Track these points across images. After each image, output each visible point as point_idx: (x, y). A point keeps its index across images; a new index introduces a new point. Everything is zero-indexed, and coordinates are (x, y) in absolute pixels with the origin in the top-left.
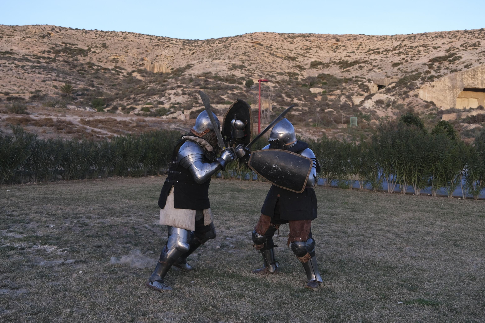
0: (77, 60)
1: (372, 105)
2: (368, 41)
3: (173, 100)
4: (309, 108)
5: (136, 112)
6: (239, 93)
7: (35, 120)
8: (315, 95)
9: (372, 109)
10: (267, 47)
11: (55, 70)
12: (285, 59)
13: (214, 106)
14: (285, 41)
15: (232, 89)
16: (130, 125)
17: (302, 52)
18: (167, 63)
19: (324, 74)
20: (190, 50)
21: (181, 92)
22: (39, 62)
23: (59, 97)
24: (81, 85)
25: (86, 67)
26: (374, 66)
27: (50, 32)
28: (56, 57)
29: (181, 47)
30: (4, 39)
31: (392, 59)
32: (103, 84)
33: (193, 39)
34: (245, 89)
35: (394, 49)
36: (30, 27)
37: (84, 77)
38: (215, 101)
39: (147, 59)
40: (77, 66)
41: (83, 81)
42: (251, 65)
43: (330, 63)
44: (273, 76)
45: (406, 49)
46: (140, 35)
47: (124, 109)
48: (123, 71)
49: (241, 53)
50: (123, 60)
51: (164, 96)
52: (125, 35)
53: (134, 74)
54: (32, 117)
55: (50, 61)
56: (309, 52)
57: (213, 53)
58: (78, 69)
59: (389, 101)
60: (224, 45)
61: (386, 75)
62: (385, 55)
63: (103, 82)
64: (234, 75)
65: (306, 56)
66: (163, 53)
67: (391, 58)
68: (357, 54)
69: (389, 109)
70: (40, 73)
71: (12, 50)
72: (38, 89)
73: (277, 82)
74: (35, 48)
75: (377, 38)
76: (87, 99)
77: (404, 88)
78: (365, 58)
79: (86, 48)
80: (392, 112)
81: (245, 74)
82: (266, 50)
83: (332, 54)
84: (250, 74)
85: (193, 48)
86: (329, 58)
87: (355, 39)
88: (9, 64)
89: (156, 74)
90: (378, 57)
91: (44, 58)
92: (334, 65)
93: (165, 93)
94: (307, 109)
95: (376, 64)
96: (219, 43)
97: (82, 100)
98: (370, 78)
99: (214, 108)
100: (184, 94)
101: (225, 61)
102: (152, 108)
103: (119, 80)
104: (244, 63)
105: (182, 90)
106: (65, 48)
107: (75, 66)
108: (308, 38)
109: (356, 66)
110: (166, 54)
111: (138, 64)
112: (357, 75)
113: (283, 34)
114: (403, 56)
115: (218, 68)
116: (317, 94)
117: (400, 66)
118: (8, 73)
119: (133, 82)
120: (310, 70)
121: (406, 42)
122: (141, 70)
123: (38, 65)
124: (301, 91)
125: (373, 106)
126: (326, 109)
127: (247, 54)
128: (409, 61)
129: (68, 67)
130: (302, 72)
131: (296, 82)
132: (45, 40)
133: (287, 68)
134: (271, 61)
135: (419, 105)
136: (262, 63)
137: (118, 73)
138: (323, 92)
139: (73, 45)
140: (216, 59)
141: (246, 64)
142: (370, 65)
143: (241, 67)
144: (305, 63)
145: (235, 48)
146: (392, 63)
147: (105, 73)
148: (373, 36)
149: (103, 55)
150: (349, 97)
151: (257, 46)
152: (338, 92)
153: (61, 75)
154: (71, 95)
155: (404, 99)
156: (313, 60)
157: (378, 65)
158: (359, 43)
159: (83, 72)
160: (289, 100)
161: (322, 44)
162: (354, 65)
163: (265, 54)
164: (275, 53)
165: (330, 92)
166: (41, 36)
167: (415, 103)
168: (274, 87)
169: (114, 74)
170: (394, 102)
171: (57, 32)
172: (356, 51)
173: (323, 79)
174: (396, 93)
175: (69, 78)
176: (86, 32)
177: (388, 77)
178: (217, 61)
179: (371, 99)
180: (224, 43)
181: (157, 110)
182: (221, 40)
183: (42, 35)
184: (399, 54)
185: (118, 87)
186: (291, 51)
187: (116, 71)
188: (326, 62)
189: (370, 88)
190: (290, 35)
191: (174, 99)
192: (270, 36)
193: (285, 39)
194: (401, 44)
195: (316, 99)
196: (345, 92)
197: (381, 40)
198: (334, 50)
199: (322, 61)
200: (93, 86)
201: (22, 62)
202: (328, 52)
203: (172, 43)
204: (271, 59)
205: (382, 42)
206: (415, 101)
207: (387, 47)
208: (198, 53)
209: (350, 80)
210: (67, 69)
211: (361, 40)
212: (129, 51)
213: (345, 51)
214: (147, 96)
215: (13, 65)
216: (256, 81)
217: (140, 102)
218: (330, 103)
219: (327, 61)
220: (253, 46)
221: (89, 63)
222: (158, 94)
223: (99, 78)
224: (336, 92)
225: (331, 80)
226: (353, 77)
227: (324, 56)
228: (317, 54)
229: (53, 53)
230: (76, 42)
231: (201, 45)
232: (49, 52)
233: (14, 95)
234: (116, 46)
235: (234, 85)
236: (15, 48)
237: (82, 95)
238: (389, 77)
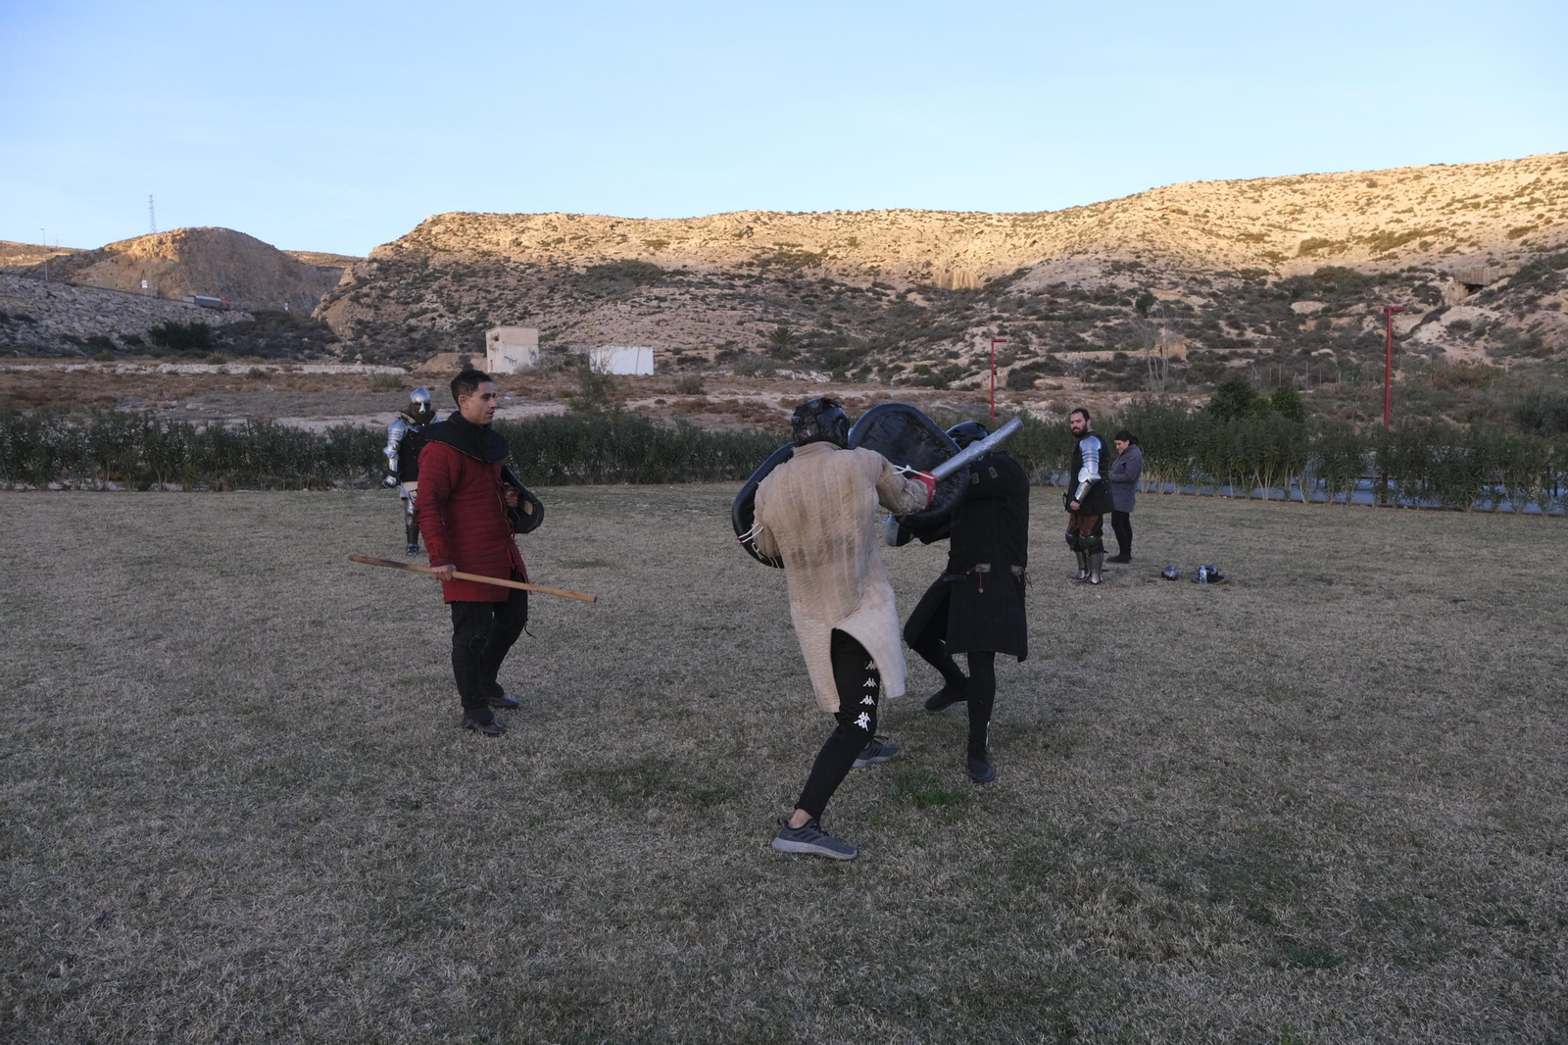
0: (800, 276)
1: (1437, 334)
2: (1454, 178)
3: (978, 349)
4: (1277, 350)
5: (904, 377)
6: (1118, 325)
7: (713, 404)
8: (1302, 318)
9: (1435, 342)
10: (1197, 215)
11: (762, 299)
12: (1239, 241)
13: (1058, 355)
14: (1241, 199)
15: (1105, 317)
16: (861, 405)
17: (1281, 219)
18: (978, 267)
19: (1331, 268)
20: (1027, 236)
21: (995, 330)
22: (732, 287)
23: (767, 352)
24: (808, 326)
25: (818, 287)
26: (1461, 240)
27: (751, 225)
28: (762, 273)
29: (1009, 230)
30: (671, 247)
31: (1509, 219)
32: (849, 322)
33: (1035, 211)
34: (1134, 315)
35: (1519, 195)
36: (715, 218)
37: (814, 310)
38: (1064, 345)
39: (935, 262)
40: (800, 288)
41: (812, 318)
42: (1154, 261)
43: (1348, 241)
44: (1205, 282)
45: (1550, 191)
46: (925, 213)
47: (882, 369)
48: (888, 292)
49: (1134, 236)
50: (890, 268)
51: (962, 340)
52: (893, 217)
53: (911, 297)
54: (710, 398)
55: (752, 283)
56: (1297, 219)
57: (1073, 240)
58: (803, 293)
59: (1485, 323)
60: (1100, 221)
61: (1488, 261)
62: (1492, 209)
63: (849, 316)
64: (1113, 286)
65: (1290, 230)
66: (972, 247)
67: (1507, 217)
68: (1419, 213)
69: (1480, 343)
70: (733, 309)
71: (685, 266)
72: (730, 339)
73: (1214, 295)
74: (725, 258)
75: (1477, 169)
76: (818, 352)
77: (1528, 288)
78: (1438, 221)
79: (819, 251)
80: (1485, 348)
81: (1140, 283)
82: (1193, 224)
83: (1356, 219)
84: (1152, 280)
85: (1034, 231)
86: (1348, 228)
87: (1418, 178)
88: (680, 294)
89: (956, 292)
90: (1473, 217)
91: (741, 277)
92: (1357, 243)
93: (964, 335)
94: (1270, 351)
95: (1465, 235)
96: (1089, 216)
97: (808, 355)
98: (1447, 269)
99: (1058, 361)
100: (1002, 333)
101: (1098, 256)
102: (935, 365)
103: (881, 311)
104: (1139, 257)
105: (1000, 326)
106: (781, 254)
107: (797, 289)
108: (1297, 187)
109: (1415, 244)
110: (977, 249)
111: (919, 275)
112: (1414, 264)
113: (1236, 182)
114: (1539, 209)
115: (1080, 274)
116: (1307, 316)
117: (1530, 235)
118: (681, 311)
119: (907, 314)
120: (1299, 261)
121: (1553, 174)
122: (925, 286)
123: (731, 292)
124: (1269, 311)
125: (1441, 336)
126: (1316, 350)
127: (1148, 237)
128: (1555, 221)
129: (785, 292)
130: (1278, 266)
131: (1258, 291)
132: (743, 242)
133: (1241, 259)
134: (1203, 248)
135: (1558, 330)
136: (1182, 253)
137: (879, 296)
138: (1324, 310)
139: (794, 246)
140: (1079, 253)
141: (1144, 260)
142: (1450, 239)
143: (1133, 267)
144: (1287, 245)
145: (1123, 225)
146: (1511, 228)
147: (853, 298)
148: (1467, 166)
149: (851, 262)
150: (1385, 319)
151: (1172, 217)
152: (1361, 307)
153: (771, 309)
154: (788, 347)
155: (1521, 316)
156: (1307, 237)
157: (1471, 237)
158: (1428, 187)
159: (812, 299)
160: (1234, 332)
161: (1332, 197)
162: (1408, 241)
163: (1191, 232)
164: (1214, 228)
165: (1339, 309)
166: (735, 235)
167: (1548, 325)
168: (1204, 306)
169: (870, 300)
170: (1497, 324)
171: (765, 223)
172: (1416, 208)
173: (1327, 281)
174: (1506, 302)
175: (786, 314)
176: (818, 218)
177: (1492, 265)
178: (1081, 257)
179: (1438, 320)
180: (1100, 216)
181: (942, 371)
182: (1094, 209)
183: (738, 232)
184: (1530, 205)
185: (878, 325)
186: (1253, 220)
187: (875, 293)
188: (1339, 239)
189: (1443, 293)
190: (1255, 182)
191: (982, 345)
192: (1207, 189)
193: (1242, 192)
194: (1538, 180)
195: (1301, 328)
196: (1377, 308)
197: (1487, 174)
198: (1361, 208)
199: (1328, 238)
200: (830, 327)
201: (703, 288)
202: (1345, 215)
203: (989, 225)
204: (1204, 241)
205: (1487, 178)
206: (1550, 320)
207: (1500, 190)
208: (1044, 241)
209: (1394, 276)
210: (782, 295)
211: (1433, 179)
212: (900, 249)
213: (1391, 209)
214: (929, 341)
215: (688, 296)
216: (1160, 295)
217: (915, 356)
218: (1336, 334)
219: (1343, 238)
220: (1163, 217)
221: (823, 280)
222: (950, 336)
223: (843, 309)
224: (1355, 307)
225: (1345, 281)
226: (1402, 271)
227: (1335, 224)
228: (1318, 221)
229: (758, 266)
230: (800, 241)
231: (1052, 224)
232: (750, 264)
233: (689, 353)
234: (876, 241)
235: (1112, 308)
236: (690, 262)
237: (808, 345)
238: (1497, 263)
